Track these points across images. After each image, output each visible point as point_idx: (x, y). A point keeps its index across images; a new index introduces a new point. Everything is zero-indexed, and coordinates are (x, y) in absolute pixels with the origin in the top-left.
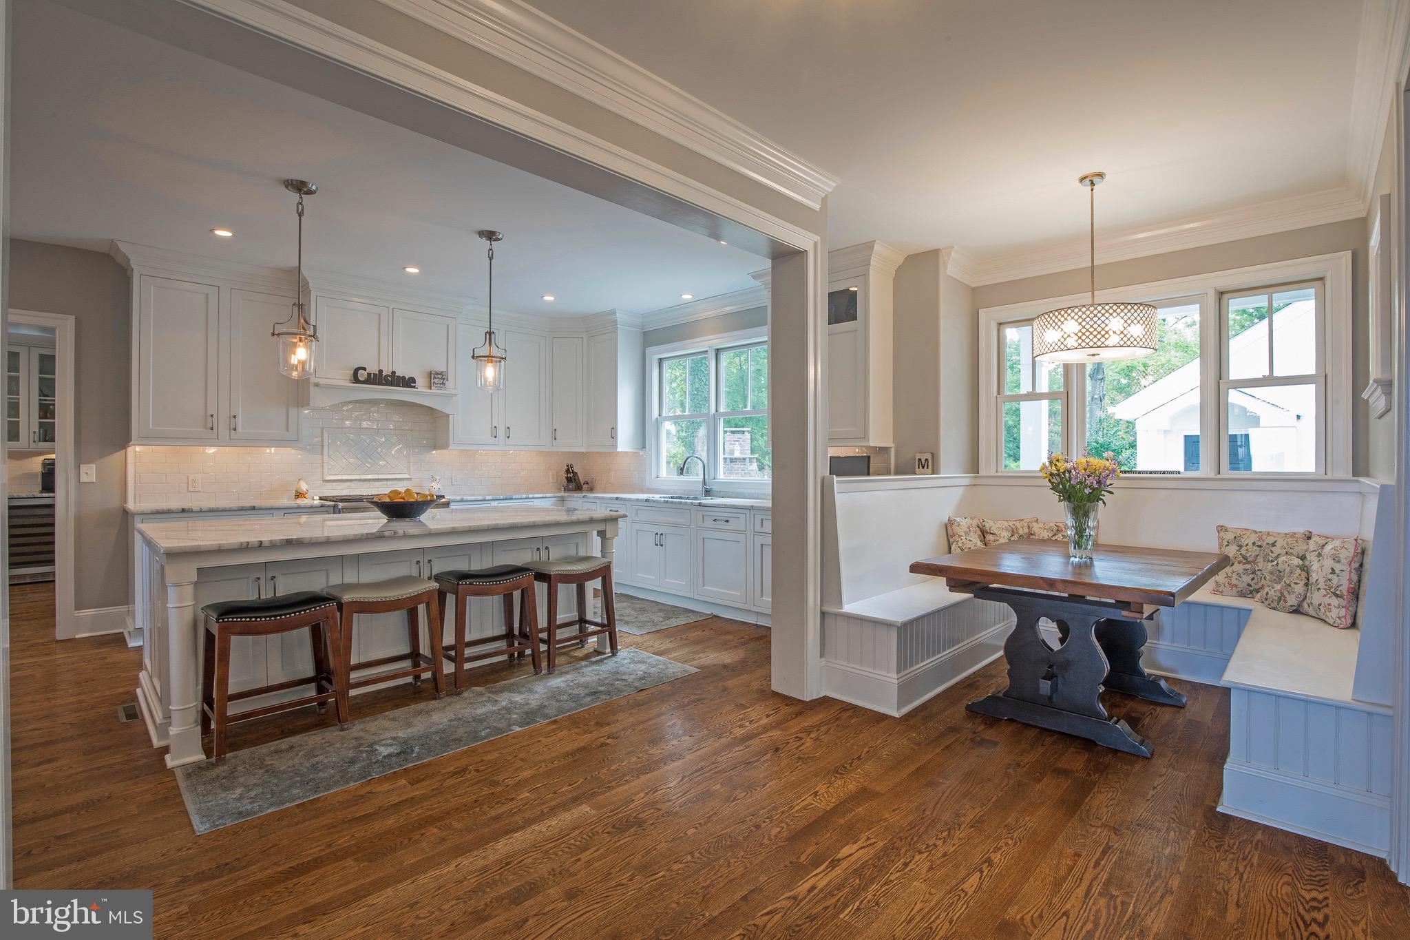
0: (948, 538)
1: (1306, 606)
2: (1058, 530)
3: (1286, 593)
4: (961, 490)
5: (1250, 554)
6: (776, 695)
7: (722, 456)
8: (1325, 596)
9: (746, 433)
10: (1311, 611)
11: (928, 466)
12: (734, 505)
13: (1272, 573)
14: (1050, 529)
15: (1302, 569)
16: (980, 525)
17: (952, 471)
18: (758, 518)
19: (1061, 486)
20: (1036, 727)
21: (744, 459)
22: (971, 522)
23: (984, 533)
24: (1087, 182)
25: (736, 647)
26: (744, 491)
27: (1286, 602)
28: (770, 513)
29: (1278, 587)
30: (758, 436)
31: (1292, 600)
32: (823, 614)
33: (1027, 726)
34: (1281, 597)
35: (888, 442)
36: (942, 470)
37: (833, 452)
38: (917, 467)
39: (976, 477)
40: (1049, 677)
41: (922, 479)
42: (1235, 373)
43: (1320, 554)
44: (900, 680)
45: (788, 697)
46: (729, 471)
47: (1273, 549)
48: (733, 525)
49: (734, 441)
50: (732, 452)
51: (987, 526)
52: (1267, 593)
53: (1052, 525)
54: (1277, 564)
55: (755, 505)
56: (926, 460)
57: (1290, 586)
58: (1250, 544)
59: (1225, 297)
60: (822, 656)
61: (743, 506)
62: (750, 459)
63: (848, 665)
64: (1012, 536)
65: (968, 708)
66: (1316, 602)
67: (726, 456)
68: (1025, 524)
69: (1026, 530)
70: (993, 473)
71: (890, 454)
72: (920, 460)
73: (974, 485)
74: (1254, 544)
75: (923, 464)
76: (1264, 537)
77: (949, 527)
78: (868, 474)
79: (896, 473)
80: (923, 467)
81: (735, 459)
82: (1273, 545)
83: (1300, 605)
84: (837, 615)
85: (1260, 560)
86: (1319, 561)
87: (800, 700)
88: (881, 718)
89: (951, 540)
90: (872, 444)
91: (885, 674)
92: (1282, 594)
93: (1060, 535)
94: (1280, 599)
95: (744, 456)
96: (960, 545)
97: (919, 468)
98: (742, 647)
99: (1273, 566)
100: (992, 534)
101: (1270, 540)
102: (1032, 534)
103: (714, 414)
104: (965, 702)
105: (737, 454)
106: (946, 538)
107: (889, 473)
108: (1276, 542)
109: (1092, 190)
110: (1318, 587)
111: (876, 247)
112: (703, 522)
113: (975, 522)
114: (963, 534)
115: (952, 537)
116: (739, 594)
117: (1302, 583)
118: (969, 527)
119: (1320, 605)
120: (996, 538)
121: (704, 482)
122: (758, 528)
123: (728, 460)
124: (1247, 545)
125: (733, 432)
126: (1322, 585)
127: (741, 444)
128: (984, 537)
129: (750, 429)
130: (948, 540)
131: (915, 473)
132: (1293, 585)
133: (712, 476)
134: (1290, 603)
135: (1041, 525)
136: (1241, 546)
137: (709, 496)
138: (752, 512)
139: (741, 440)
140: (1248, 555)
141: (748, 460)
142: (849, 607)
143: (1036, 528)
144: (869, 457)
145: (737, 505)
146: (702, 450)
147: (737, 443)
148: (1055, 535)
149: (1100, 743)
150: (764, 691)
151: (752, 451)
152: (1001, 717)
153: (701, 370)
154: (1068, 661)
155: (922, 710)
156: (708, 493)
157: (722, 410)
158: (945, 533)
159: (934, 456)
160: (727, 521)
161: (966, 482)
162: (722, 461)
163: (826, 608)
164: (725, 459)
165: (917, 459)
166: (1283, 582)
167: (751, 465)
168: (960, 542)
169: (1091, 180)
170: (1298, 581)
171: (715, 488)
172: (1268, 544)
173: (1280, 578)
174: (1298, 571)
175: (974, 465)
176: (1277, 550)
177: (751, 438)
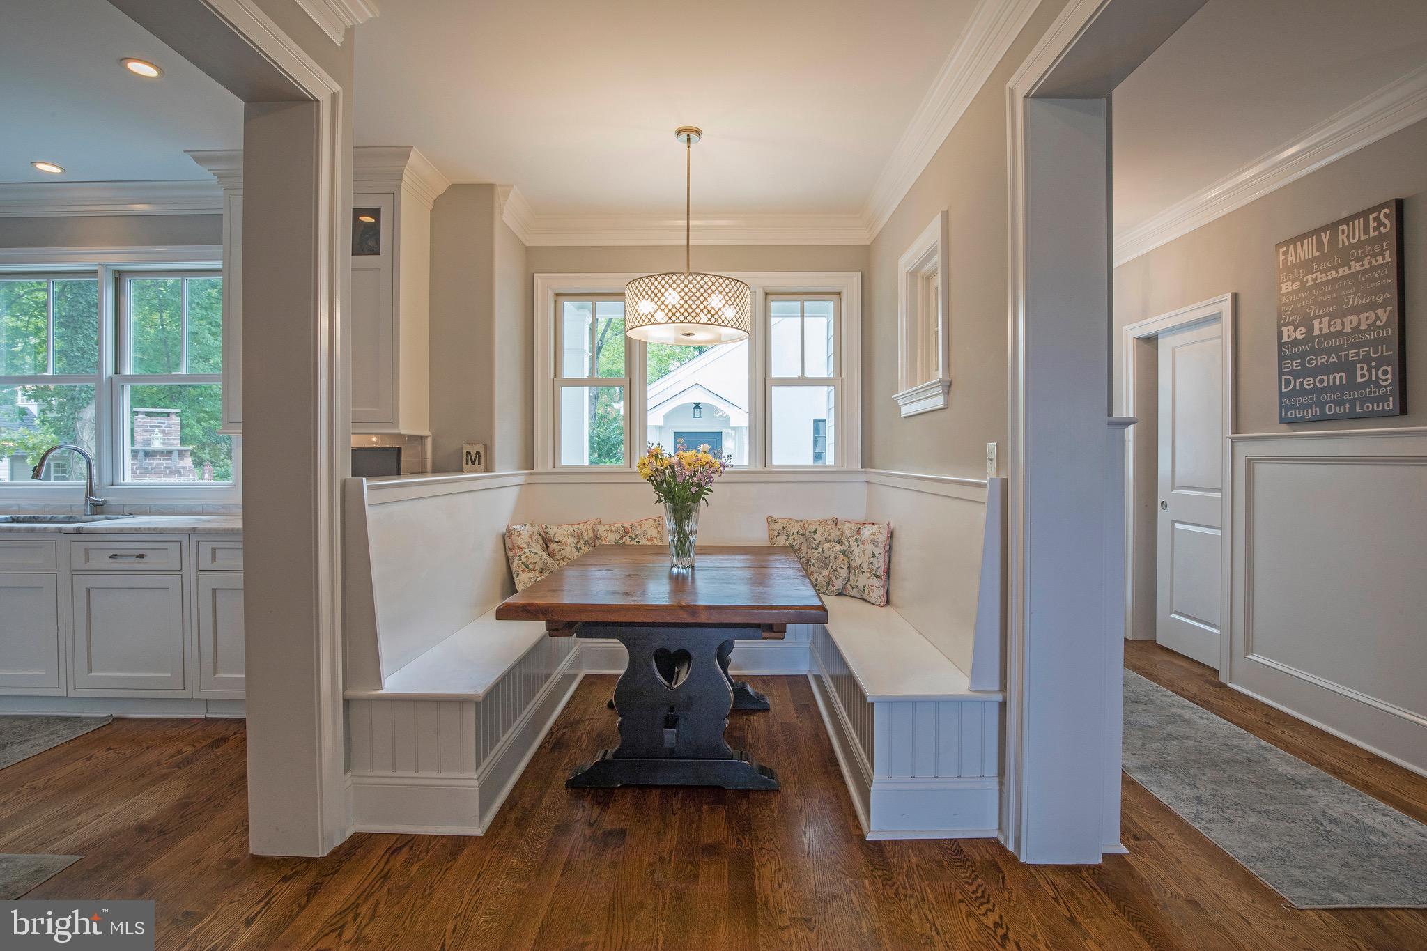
0: (505, 551)
1: (850, 588)
2: (625, 532)
3: (833, 578)
4: (516, 490)
5: (796, 542)
6: (261, 862)
7: (128, 448)
8: (869, 578)
9: (174, 417)
10: (854, 592)
11: (479, 461)
12: (155, 529)
13: (819, 560)
14: (617, 531)
15: (844, 555)
16: (542, 533)
17: (506, 467)
18: (206, 550)
19: (665, 485)
20: (656, 787)
21: (170, 452)
22: (532, 529)
23: (547, 542)
24: (684, 136)
25: (164, 777)
26: (175, 502)
27: (833, 586)
28: (241, 538)
29: (825, 572)
30: (192, 421)
31: (838, 584)
32: (347, 702)
33: (646, 788)
34: (830, 582)
35: (423, 430)
36: (497, 466)
37: (357, 441)
38: (464, 462)
39: (531, 474)
40: (671, 722)
41: (471, 478)
42: (776, 373)
43: (857, 539)
44: (482, 778)
45: (284, 859)
46: (139, 470)
47: (815, 536)
48: (152, 561)
49: (151, 427)
50: (148, 442)
51: (551, 533)
52: (817, 579)
53: (619, 526)
54: (823, 551)
55: (200, 526)
56: (478, 453)
57: (836, 571)
58: (795, 533)
59: (770, 297)
60: (347, 769)
61: (175, 529)
62: (180, 452)
63: (395, 774)
64: (578, 542)
65: (570, 785)
66: (860, 584)
67: (136, 448)
68: (590, 527)
69: (591, 534)
70: (550, 469)
71: (425, 445)
72: (469, 453)
73: (529, 484)
74: (798, 532)
75: (473, 459)
76: (807, 525)
77: (507, 539)
78: (398, 473)
79: (436, 471)
80: (473, 463)
81: (154, 451)
82: (815, 533)
83: (844, 588)
84: (370, 701)
85: (804, 548)
86: (858, 545)
87: (309, 860)
88: (457, 844)
89: (511, 554)
90: (403, 432)
91: (457, 775)
92: (830, 579)
93: (627, 537)
94: (828, 584)
95: (169, 448)
96: (524, 560)
97: (467, 464)
98: (181, 772)
99: (819, 553)
100: (557, 542)
101: (812, 528)
102: (598, 538)
103: (111, 378)
104: (563, 776)
105: (157, 445)
106: (503, 553)
107: (423, 471)
108: (816, 530)
109: (689, 147)
110: (862, 570)
111: (413, 157)
112: (87, 560)
113: (536, 529)
114: (524, 545)
115: (511, 550)
116: (169, 675)
117: (845, 567)
118: (531, 537)
119: (864, 587)
120: (562, 547)
121: (90, 490)
122: (206, 563)
123: (141, 454)
124: (793, 534)
125: (148, 414)
126: (865, 569)
127: (163, 431)
128: (547, 546)
129: (179, 411)
130: (506, 555)
131: (461, 471)
132: (839, 570)
133: (107, 479)
134: (837, 587)
135: (607, 527)
136: (788, 536)
137: (101, 513)
138: (194, 539)
139: (164, 426)
140: (794, 544)
141: (176, 454)
142: (393, 683)
143: (602, 531)
144: (399, 450)
145: (162, 529)
146: (87, 439)
147: (157, 430)
148: (622, 537)
149: (729, 788)
150: (235, 862)
151: (183, 441)
152: (612, 786)
153: (89, 323)
154: (690, 698)
155: (511, 809)
156: (98, 508)
157: (128, 371)
158: (503, 546)
159: (488, 448)
160: (142, 556)
161: (520, 480)
162: (128, 456)
163: (351, 693)
164: (135, 453)
165: (465, 451)
166: (830, 568)
167: (182, 460)
168: (524, 556)
169: (689, 133)
170: (842, 566)
171: (113, 499)
172: (810, 532)
173: (826, 565)
174: (842, 556)
175: (528, 462)
176: (818, 537)
177: (181, 424)
